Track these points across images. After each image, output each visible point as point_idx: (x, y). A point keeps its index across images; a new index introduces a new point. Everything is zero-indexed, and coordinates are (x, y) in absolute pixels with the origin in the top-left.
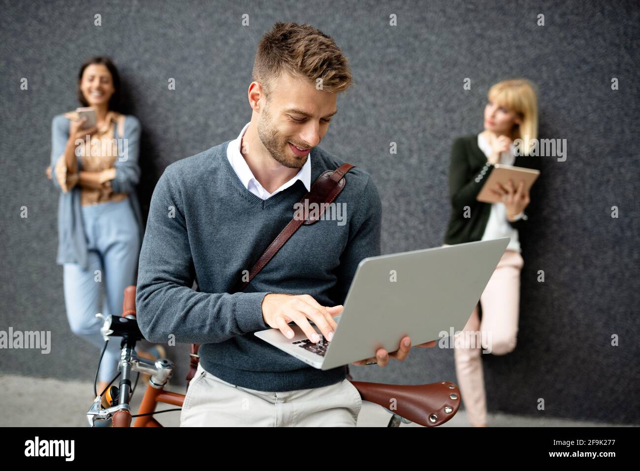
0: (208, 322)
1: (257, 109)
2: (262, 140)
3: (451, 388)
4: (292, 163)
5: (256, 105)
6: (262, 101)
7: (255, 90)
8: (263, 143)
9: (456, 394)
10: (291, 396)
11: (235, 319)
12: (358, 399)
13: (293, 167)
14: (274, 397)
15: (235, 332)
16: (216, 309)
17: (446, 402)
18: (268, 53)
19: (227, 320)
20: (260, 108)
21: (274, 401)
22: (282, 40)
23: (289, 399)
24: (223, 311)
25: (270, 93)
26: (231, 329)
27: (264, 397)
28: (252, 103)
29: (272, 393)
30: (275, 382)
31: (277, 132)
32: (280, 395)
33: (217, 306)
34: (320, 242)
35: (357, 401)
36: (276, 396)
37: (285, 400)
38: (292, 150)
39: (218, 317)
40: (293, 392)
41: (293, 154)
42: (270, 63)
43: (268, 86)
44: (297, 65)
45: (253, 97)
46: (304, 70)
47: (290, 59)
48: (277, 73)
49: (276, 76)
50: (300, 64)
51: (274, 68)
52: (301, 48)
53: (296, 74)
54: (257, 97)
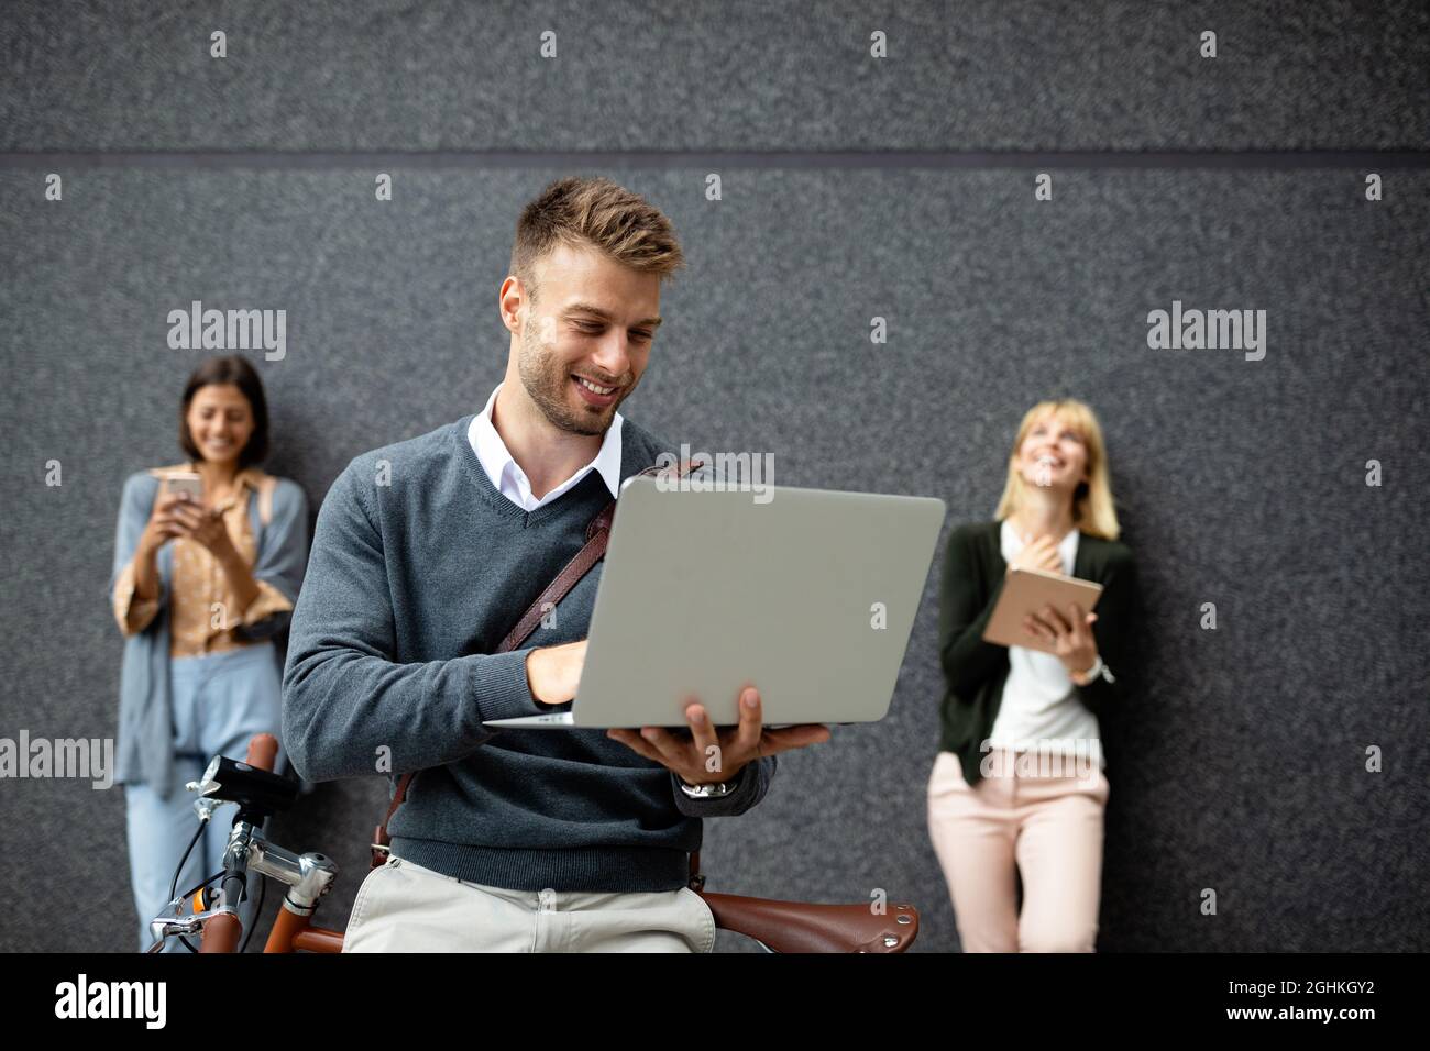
0: (420, 707)
1: (516, 328)
2: (526, 384)
4: (581, 419)
5: (514, 319)
6: (523, 311)
7: (512, 293)
8: (529, 389)
10: (569, 903)
11: (473, 694)
16: (436, 680)
18: (532, 223)
19: (458, 700)
20: (520, 326)
22: (556, 197)
24: (451, 682)
25: (536, 288)
28: (507, 319)
29: (531, 894)
30: (538, 869)
31: (551, 356)
33: (440, 675)
39: (438, 695)
41: (582, 400)
42: (536, 235)
43: (532, 277)
44: (579, 223)
45: (508, 307)
46: (590, 232)
47: (566, 218)
48: (546, 248)
49: (544, 253)
50: (583, 221)
51: (542, 241)
52: (584, 199)
53: (579, 239)
54: (514, 308)
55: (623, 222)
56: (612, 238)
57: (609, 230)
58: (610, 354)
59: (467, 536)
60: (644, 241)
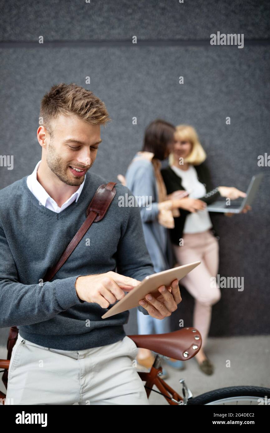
0: (36, 306)
1: (45, 146)
2: (50, 167)
3: (194, 332)
4: (73, 182)
5: (43, 142)
6: (47, 139)
7: (42, 132)
8: (52, 170)
9: (198, 335)
10: (88, 352)
11: (56, 300)
12: (135, 348)
13: (74, 185)
14: (77, 355)
15: (58, 310)
16: (40, 295)
17: (193, 342)
18: (48, 104)
19: (50, 301)
20: (46, 145)
21: (76, 358)
22: (57, 94)
23: (87, 355)
24: (46, 295)
25: (52, 132)
26: (55, 308)
27: (70, 355)
28: (41, 142)
29: (76, 352)
30: (77, 344)
31: (61, 159)
32: (81, 353)
33: (41, 293)
34: (101, 237)
35: (134, 350)
36: (78, 354)
37: (85, 356)
38: (72, 172)
39: (43, 301)
40: (90, 350)
41: (73, 175)
42: (50, 111)
43: (50, 127)
44: (68, 107)
45: (41, 137)
46: (74, 110)
47: (63, 104)
48: (55, 116)
49: (55, 118)
50: (70, 106)
51: (53, 113)
52: (70, 96)
53: (69, 113)
54: (43, 138)
55: (86, 106)
56: (83, 112)
57: (82, 109)
58: (84, 158)
59: (37, 226)
60: (95, 113)
